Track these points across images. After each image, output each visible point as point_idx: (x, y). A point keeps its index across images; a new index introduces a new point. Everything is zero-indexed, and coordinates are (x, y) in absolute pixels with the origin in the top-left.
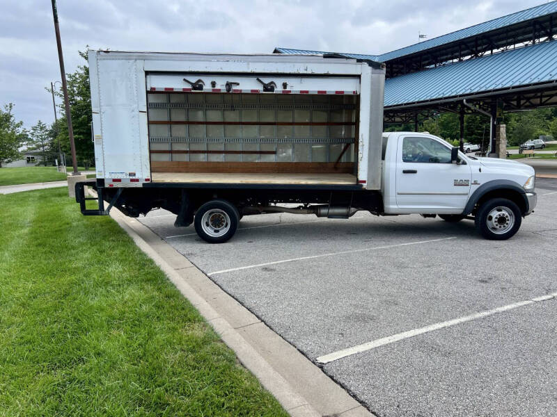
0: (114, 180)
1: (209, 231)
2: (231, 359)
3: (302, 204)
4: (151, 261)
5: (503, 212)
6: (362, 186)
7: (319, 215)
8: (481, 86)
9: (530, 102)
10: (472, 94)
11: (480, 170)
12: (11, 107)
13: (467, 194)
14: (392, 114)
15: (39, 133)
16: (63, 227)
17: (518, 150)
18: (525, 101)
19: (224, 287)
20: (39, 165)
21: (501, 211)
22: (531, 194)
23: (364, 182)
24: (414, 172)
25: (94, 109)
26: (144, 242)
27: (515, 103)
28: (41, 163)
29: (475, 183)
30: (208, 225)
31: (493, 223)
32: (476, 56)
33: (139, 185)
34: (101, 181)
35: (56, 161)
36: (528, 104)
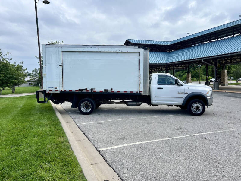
0: (50, 90)
1: (84, 110)
2: (69, 147)
3: (121, 101)
4: (58, 119)
5: (198, 105)
6: (141, 93)
7: (127, 105)
8: (216, 53)
9: (236, 60)
10: (205, 57)
11: (188, 88)
12: (22, 63)
13: (183, 97)
14: (177, 66)
15: (34, 73)
16: (32, 108)
17: (236, 81)
18: (233, 60)
19: (81, 129)
20: (33, 86)
21: (197, 104)
22: (210, 98)
23: (142, 92)
24: (162, 88)
25: (44, 65)
26: (59, 113)
27: (229, 61)
28: (35, 85)
29: (186, 93)
30: (83, 107)
31: (194, 109)
32: (211, 41)
33: (58, 92)
34: (45, 91)
35: (40, 84)
36: (235, 61)
